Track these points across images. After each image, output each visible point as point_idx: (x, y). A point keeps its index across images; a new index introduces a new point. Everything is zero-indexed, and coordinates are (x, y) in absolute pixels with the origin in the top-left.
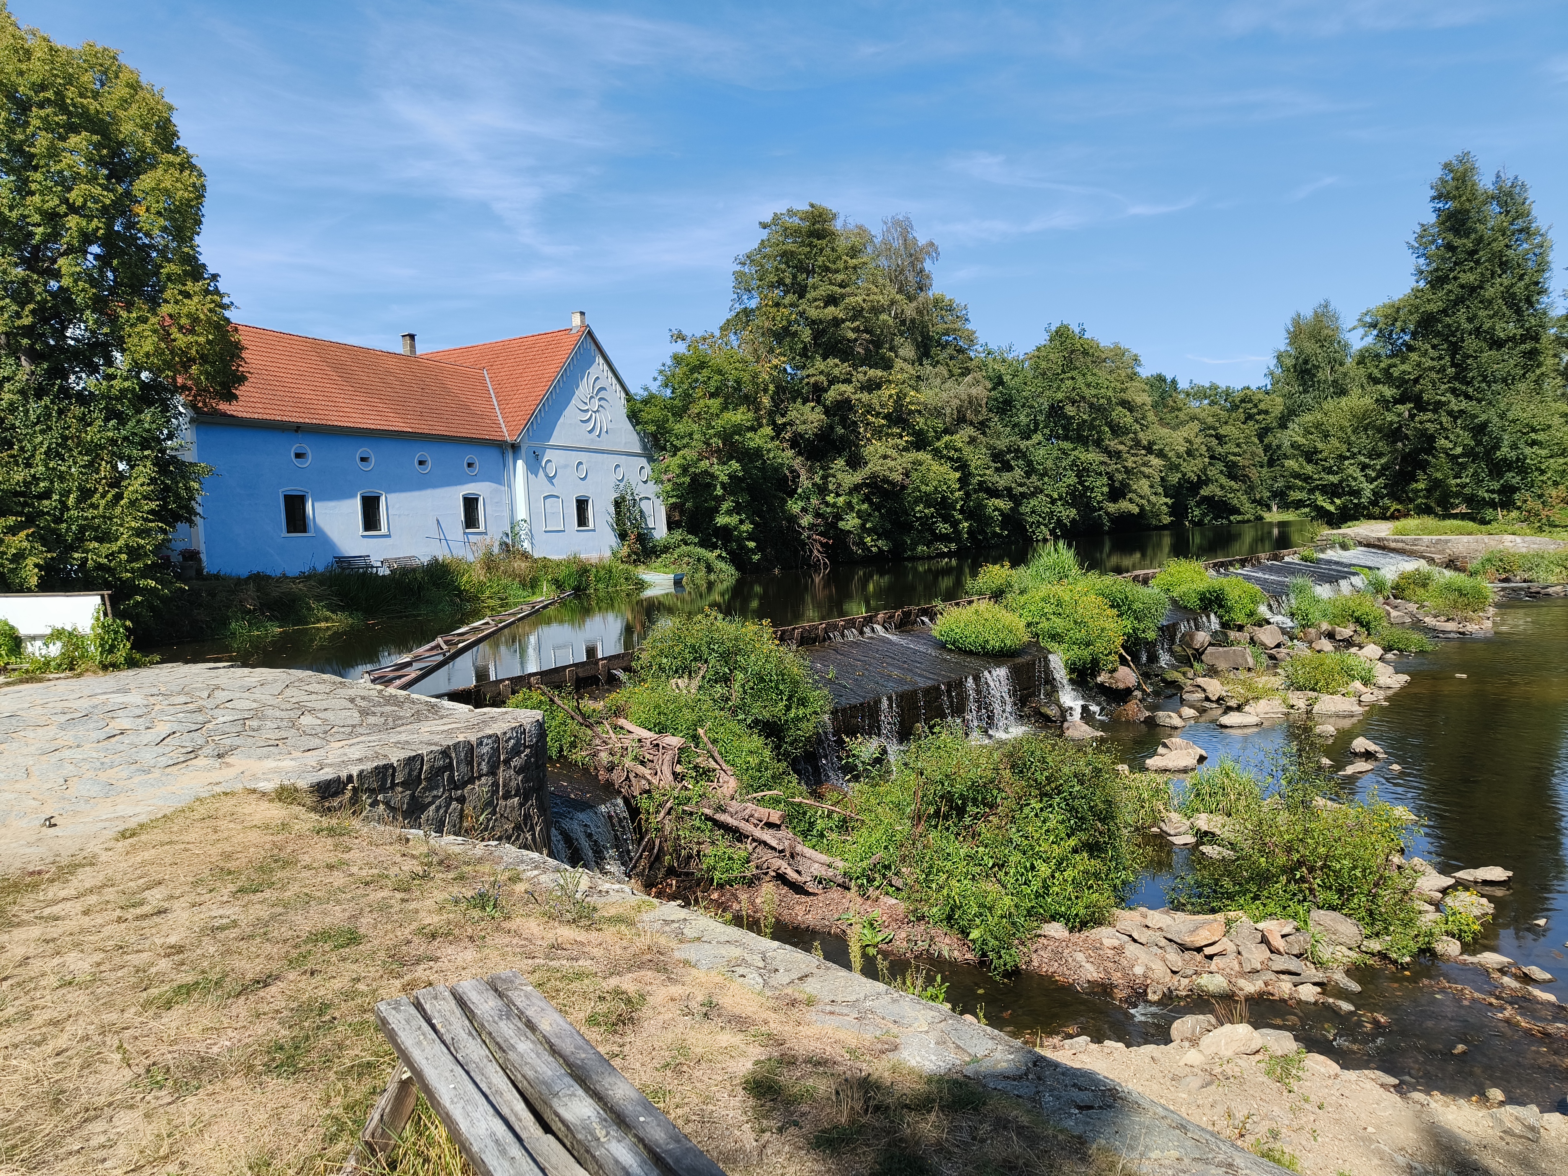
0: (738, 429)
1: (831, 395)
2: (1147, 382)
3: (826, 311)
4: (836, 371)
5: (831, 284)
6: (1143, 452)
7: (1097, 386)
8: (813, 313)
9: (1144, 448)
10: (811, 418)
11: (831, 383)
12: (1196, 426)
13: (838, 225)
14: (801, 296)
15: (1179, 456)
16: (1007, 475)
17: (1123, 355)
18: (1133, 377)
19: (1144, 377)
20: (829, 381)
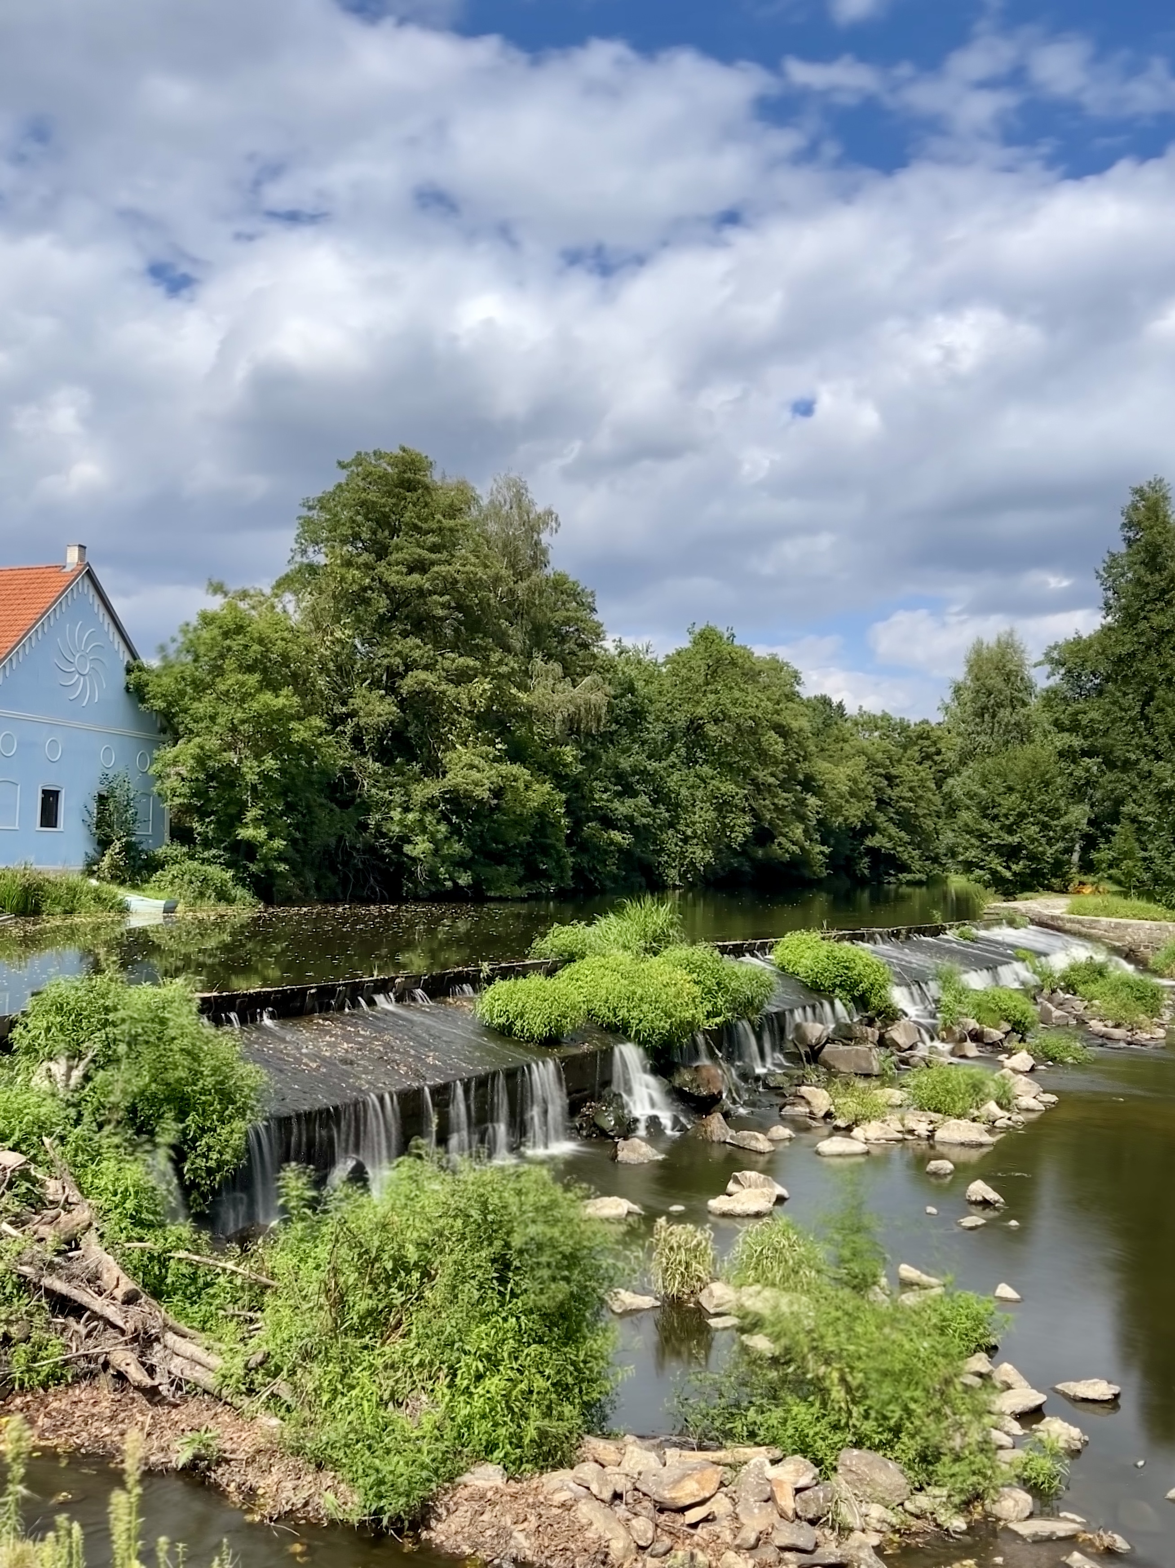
0: (279, 716)
1: (407, 684)
2: (807, 704)
3: (409, 578)
4: (417, 654)
5: (419, 546)
6: (799, 788)
7: (744, 704)
8: (393, 579)
9: (800, 783)
10: (379, 710)
11: (408, 668)
12: (862, 761)
13: (435, 477)
14: (379, 558)
15: (842, 797)
16: (630, 802)
17: (781, 670)
18: (791, 697)
19: (804, 697)
20: (405, 664)
